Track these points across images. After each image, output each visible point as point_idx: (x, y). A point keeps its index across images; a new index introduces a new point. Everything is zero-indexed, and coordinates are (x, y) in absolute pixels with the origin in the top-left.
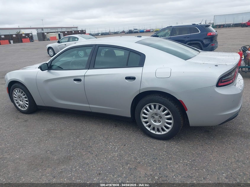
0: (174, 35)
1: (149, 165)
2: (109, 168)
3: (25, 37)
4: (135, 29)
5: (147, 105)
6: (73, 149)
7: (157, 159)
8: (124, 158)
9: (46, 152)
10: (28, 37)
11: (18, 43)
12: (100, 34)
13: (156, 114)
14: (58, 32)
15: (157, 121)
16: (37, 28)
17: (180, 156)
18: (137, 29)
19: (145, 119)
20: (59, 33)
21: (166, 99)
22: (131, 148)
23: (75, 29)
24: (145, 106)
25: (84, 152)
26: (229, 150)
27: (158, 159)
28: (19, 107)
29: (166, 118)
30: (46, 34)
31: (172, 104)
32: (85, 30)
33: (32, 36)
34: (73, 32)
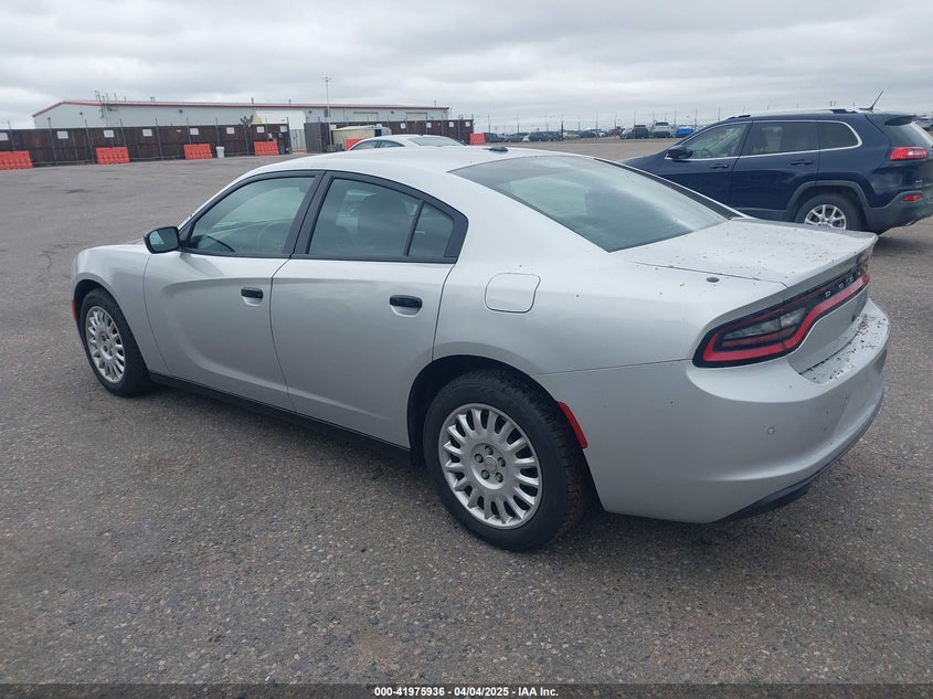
0: (755, 150)
1: (405, 635)
2: (262, 624)
3: (263, 138)
4: (658, 124)
5: (459, 409)
6: (188, 538)
7: (446, 618)
8: (332, 597)
9: (101, 534)
10: (275, 135)
11: (241, 155)
12: (526, 138)
13: (491, 449)
14: (375, 123)
15: (492, 476)
16: (308, 108)
17: (537, 622)
18: (666, 124)
19: (453, 461)
20: (379, 126)
21: (520, 394)
22: (379, 563)
23: (438, 116)
24: (454, 413)
25: (218, 551)
26: (743, 632)
27: (449, 620)
28: (102, 371)
29: (518, 466)
30: (333, 128)
31: (538, 414)
32: (471, 121)
33: (287, 134)
34: (429, 125)
